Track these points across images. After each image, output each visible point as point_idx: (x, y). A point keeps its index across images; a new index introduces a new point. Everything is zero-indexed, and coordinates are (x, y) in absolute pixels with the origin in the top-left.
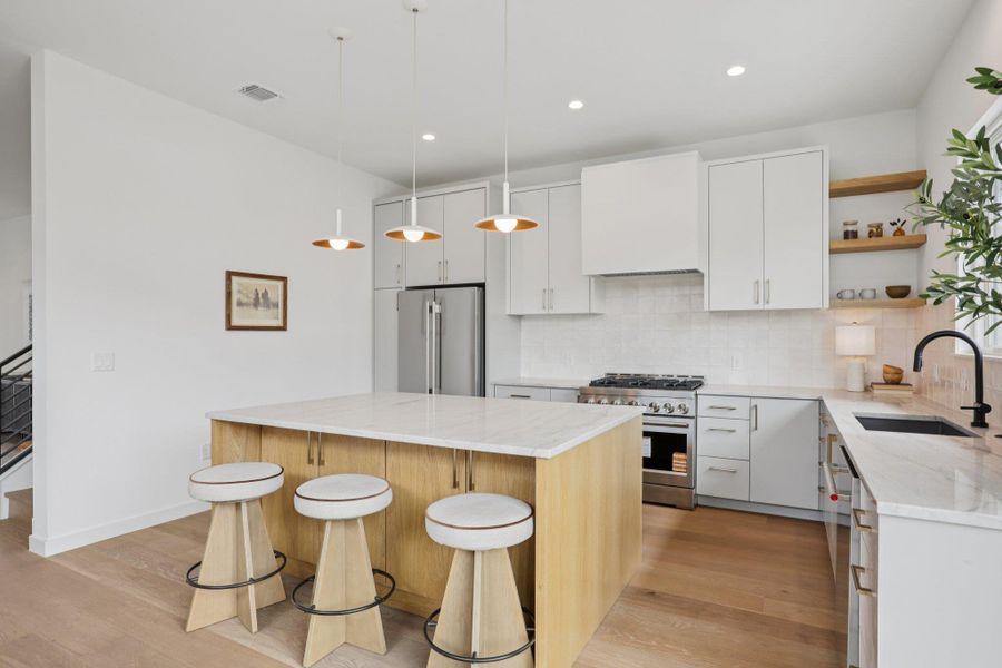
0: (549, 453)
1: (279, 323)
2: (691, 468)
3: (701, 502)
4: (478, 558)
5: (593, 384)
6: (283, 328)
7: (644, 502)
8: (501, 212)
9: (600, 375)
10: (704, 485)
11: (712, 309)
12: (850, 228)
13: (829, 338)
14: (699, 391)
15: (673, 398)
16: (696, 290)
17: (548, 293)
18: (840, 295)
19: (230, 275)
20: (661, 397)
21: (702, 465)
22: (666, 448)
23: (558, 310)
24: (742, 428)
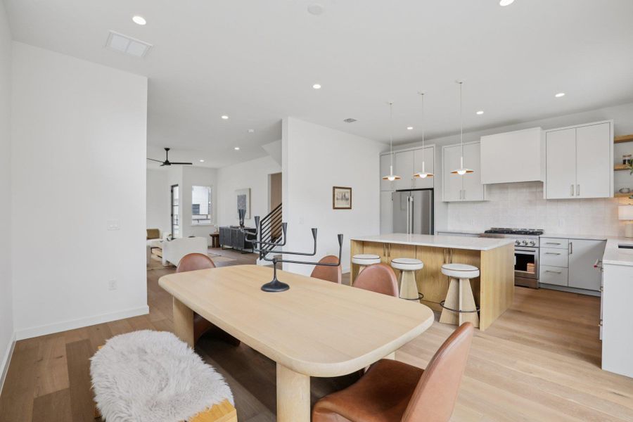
0: (486, 249)
1: (349, 206)
2: (536, 270)
3: (542, 286)
4: (461, 281)
5: (486, 232)
6: (350, 208)
7: (515, 285)
8: (460, 168)
9: (489, 228)
10: (543, 278)
11: (548, 198)
12: (627, 158)
13: (615, 212)
14: (541, 236)
15: (528, 239)
16: (539, 190)
17: (463, 192)
18: (621, 191)
19: (334, 188)
20: (521, 238)
21: (542, 270)
22: (523, 261)
23: (467, 199)
24: (564, 253)
